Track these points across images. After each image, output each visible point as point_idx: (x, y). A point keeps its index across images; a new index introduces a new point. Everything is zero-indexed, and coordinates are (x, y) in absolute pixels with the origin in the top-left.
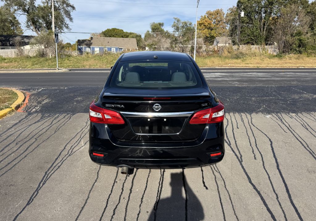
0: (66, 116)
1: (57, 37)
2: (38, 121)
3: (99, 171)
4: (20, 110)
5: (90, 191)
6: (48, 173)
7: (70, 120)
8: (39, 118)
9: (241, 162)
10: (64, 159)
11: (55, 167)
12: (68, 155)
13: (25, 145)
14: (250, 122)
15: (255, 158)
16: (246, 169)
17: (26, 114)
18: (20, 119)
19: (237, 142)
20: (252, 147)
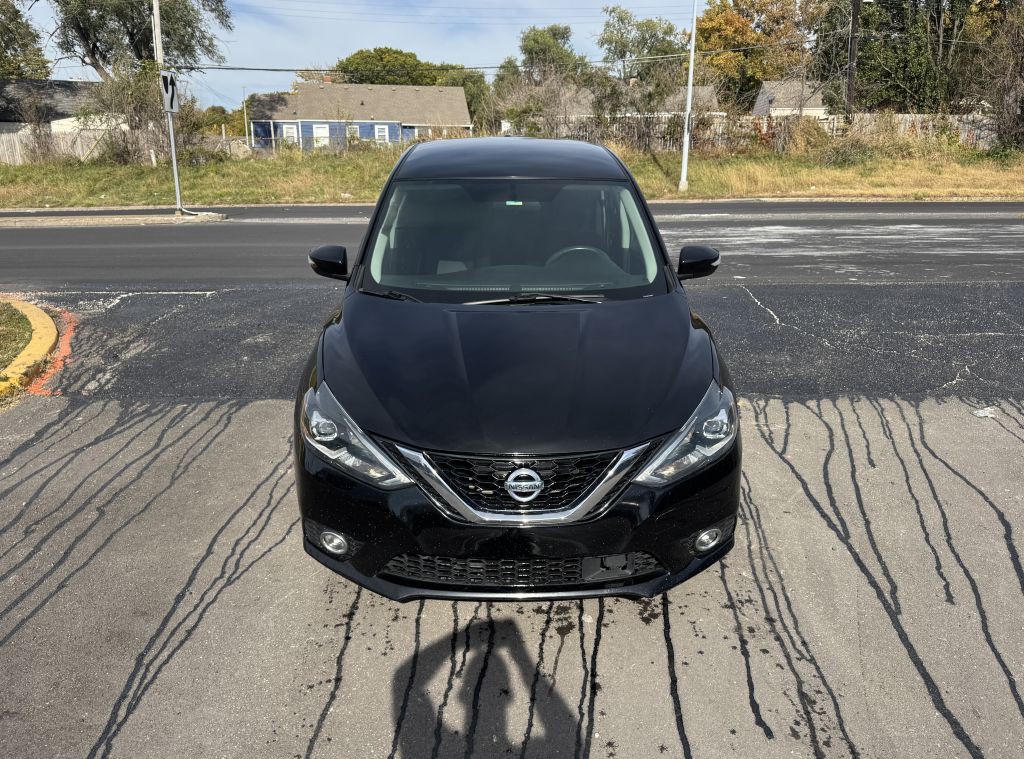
0: (212, 410)
1: (170, 87)
2: (109, 434)
3: (342, 653)
4: (41, 388)
5: (312, 742)
6: (145, 662)
7: (230, 429)
8: (112, 423)
9: (894, 613)
10: (207, 599)
11: (173, 633)
12: (225, 579)
13: (57, 536)
14: (916, 436)
15: (950, 599)
16: (918, 648)
17: (64, 401)
18: (40, 426)
19: (873, 527)
20: (933, 548)
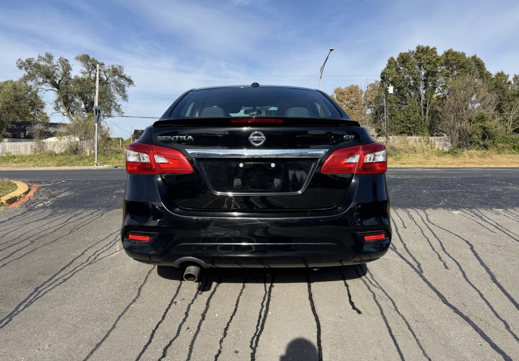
0: (95, 212)
1: (98, 113)
2: (44, 219)
3: (142, 286)
4: (15, 205)
5: (120, 317)
6: (39, 290)
7: (103, 217)
8: (47, 215)
9: (420, 273)
10: (77, 269)
11: (56, 280)
12: (88, 263)
13: (8, 249)
14: (425, 219)
15: (446, 267)
16: (433, 284)
17: (26, 209)
18: (11, 216)
19: (407, 246)
20: (436, 252)
